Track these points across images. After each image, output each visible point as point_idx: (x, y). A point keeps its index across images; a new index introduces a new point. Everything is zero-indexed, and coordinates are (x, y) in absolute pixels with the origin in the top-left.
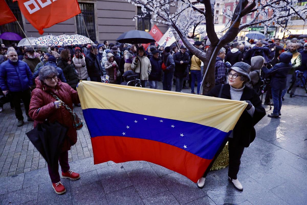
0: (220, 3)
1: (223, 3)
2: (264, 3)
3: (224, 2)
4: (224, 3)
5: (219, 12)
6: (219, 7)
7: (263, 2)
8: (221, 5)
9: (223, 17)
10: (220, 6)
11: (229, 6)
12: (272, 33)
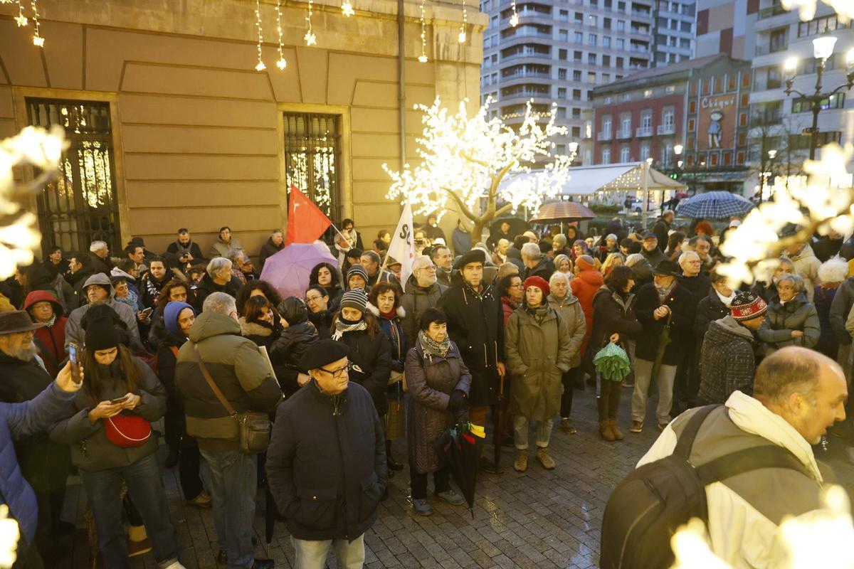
0: (583, 108)
1: (591, 108)
2: (705, 103)
3: (591, 104)
4: (594, 107)
5: (581, 130)
6: (579, 118)
7: (703, 102)
8: (584, 112)
9: (593, 144)
10: (582, 116)
11: (608, 113)
12: (738, 186)
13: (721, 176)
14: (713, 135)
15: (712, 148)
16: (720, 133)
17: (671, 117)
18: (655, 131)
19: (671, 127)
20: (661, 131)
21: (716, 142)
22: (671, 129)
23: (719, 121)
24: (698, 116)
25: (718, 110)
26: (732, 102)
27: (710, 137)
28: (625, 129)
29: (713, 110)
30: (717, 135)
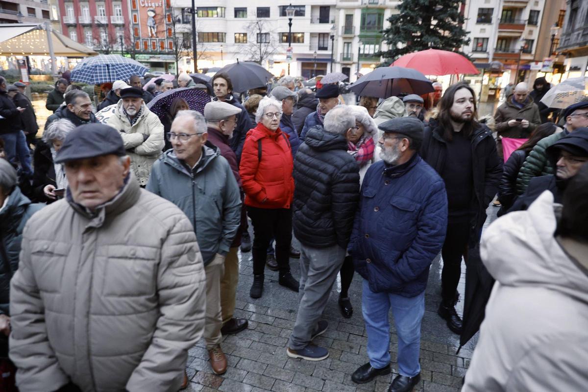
5: (50, 13)
9: (61, 25)
12: (171, 65)
13: (159, 57)
14: (150, 27)
15: (151, 37)
16: (155, 26)
17: (120, 10)
18: (109, 20)
19: (121, 18)
20: (114, 20)
21: (154, 33)
22: (121, 20)
23: (153, 17)
24: (139, 12)
25: (151, 9)
26: (160, 4)
27: (149, 29)
28: (85, 15)
29: (148, 9)
30: (154, 28)
